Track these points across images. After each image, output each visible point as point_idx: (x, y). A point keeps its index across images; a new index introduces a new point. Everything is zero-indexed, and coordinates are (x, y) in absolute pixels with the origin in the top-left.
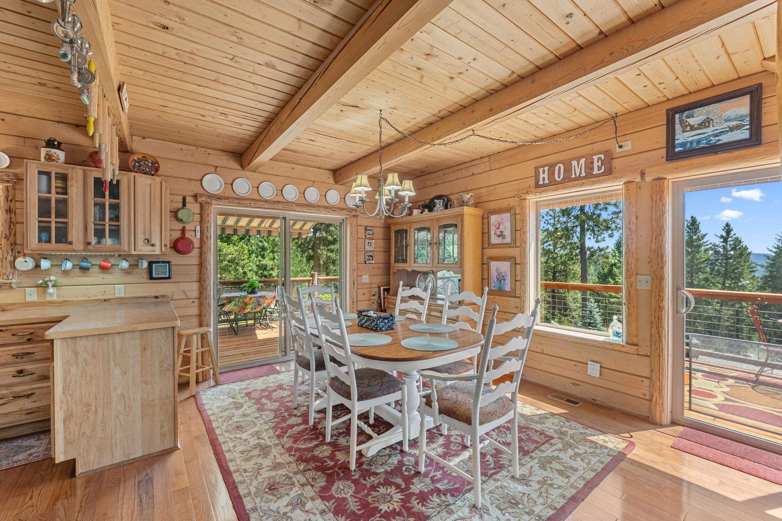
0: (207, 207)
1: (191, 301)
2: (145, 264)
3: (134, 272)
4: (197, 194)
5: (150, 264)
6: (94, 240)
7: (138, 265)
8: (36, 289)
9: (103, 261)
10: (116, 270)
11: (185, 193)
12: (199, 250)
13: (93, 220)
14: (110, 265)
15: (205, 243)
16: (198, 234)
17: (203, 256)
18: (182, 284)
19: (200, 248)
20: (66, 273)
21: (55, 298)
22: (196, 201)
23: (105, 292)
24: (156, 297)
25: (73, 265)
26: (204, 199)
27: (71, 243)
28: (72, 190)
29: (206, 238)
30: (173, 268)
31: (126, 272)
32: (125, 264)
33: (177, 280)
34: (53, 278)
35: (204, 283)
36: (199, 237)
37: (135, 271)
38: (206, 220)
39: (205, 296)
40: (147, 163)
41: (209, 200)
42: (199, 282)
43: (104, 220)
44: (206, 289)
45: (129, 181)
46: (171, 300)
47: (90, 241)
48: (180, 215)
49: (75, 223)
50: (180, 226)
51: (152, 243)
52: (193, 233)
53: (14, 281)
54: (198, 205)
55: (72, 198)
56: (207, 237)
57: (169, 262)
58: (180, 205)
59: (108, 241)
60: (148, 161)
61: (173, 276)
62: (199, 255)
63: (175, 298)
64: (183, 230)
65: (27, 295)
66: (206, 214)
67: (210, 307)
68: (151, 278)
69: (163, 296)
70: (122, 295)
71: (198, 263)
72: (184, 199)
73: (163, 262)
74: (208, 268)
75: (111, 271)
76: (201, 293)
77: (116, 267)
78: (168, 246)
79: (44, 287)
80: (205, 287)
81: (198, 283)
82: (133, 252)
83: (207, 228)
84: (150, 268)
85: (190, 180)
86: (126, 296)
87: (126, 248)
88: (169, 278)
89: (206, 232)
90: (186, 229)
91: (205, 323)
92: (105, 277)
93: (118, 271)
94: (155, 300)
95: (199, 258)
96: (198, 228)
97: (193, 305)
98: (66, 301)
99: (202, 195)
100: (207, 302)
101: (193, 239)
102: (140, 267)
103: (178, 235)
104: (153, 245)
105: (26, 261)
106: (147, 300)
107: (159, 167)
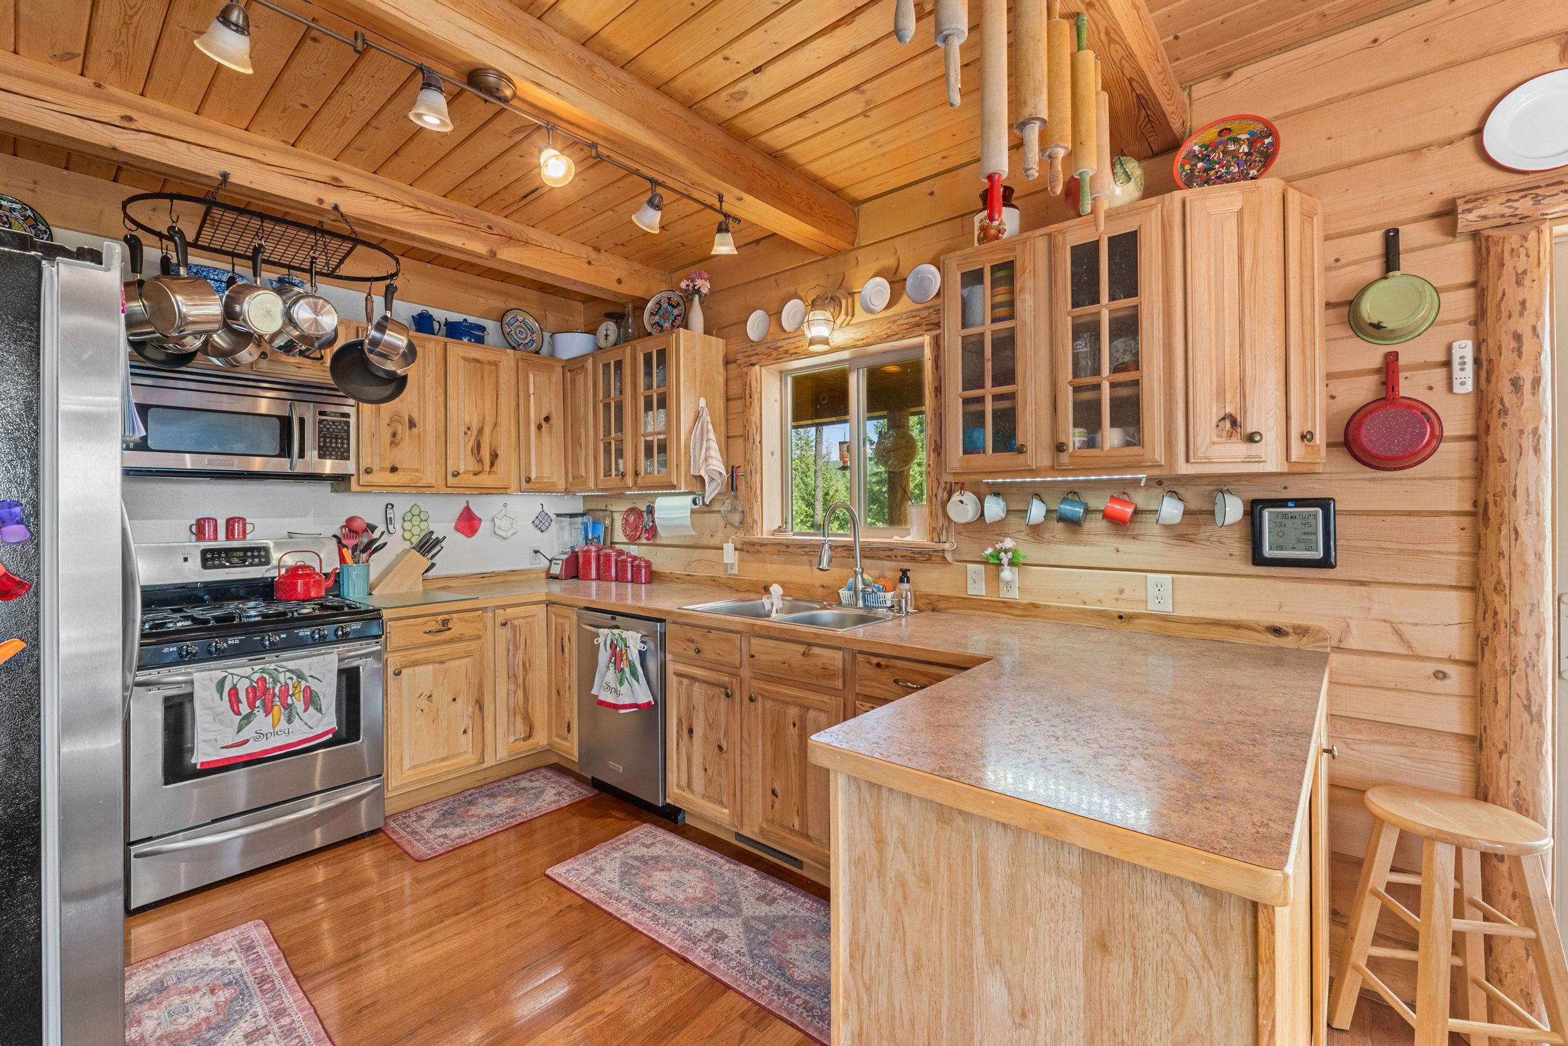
0: (1514, 240)
1: (1433, 667)
2: (1233, 509)
3: (1201, 536)
4: (1453, 202)
5: (1254, 509)
6: (1074, 437)
7: (1212, 513)
8: (982, 567)
9: (1113, 499)
10: (1149, 527)
11: (1388, 218)
12: (1468, 446)
13: (1070, 377)
14: (1129, 510)
15: (1504, 412)
16: (1465, 379)
17: (1494, 470)
18: (1385, 590)
19: (1474, 438)
20: (1036, 531)
21: (1014, 595)
22: (1452, 231)
23: (1121, 592)
24: (1277, 631)
25: (1048, 511)
26: (1492, 208)
27: (1021, 450)
28: (1023, 301)
29: (1505, 388)
30: (1343, 526)
31: (1180, 534)
32: (1171, 510)
33: (1360, 574)
34: (1009, 543)
35: (1497, 599)
36: (1469, 387)
37: (1206, 531)
38: (1511, 303)
39: (1503, 658)
40: (1231, 147)
41: (1525, 206)
42: (1472, 589)
43: (1097, 371)
44: (1514, 630)
45: (1165, 227)
46: (1337, 649)
47: (1062, 439)
48: (1370, 309)
49: (1030, 396)
50: (1372, 355)
51: (1250, 429)
52: (1441, 372)
53: (947, 546)
54: (1460, 251)
55: (1024, 324)
56: (1516, 383)
57: (1324, 503)
58: (1374, 268)
59: (1112, 437)
60: (1236, 141)
61: (1341, 556)
62: (1469, 471)
63: (1352, 643)
64: (1389, 369)
65: (969, 581)
66: (1508, 274)
67: (1537, 718)
68: (1258, 559)
69: (1302, 631)
70: (1166, 608)
71: (1468, 507)
72: (1391, 240)
73: (1300, 502)
74: (1524, 526)
75: (1137, 528)
76: (1481, 644)
77: (1152, 518)
78: (1320, 439)
79: (994, 565)
80: (1504, 614)
81: (1467, 595)
82: (1183, 469)
83: (1518, 337)
84: (1253, 523)
85: (1416, 151)
86: (1177, 613)
87: (1160, 456)
88: (1326, 563)
89: (1507, 358)
90: (1402, 361)
91: (1503, 784)
92: (1121, 547)
93: (1156, 530)
94: (1273, 640)
95: (1468, 485)
96: (1464, 350)
97: (1439, 685)
98: (1036, 606)
99: (1478, 198)
100: (1519, 688)
101: (1437, 401)
102: (1219, 522)
103: (1363, 391)
104: (1251, 438)
105: (962, 502)
106: (1245, 638)
107: (1276, 144)
